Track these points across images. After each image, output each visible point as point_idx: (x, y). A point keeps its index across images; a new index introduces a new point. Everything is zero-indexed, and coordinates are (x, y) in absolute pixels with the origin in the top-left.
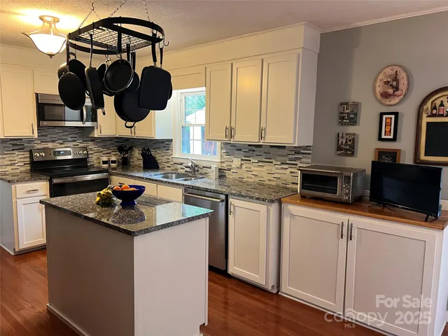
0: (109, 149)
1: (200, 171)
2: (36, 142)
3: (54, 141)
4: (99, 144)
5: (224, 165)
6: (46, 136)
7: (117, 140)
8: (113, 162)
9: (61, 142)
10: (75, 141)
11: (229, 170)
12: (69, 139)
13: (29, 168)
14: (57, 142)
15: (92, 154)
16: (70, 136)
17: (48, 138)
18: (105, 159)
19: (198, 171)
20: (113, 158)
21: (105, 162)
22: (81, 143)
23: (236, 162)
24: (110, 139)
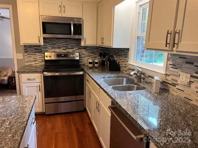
0: (95, 54)
1: (146, 79)
2: (49, 48)
3: (59, 48)
4: (89, 51)
5: (169, 78)
6: (55, 44)
7: (101, 49)
8: (97, 63)
9: (64, 48)
10: (73, 48)
11: (174, 85)
12: (69, 47)
13: (44, 63)
14: (61, 48)
15: (84, 57)
16: (70, 45)
17: (56, 46)
18: (90, 61)
19: (144, 79)
20: (96, 61)
21: (90, 63)
22: (77, 50)
23: (184, 78)
24: (97, 48)
